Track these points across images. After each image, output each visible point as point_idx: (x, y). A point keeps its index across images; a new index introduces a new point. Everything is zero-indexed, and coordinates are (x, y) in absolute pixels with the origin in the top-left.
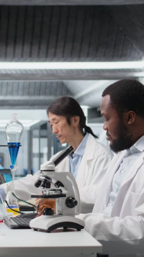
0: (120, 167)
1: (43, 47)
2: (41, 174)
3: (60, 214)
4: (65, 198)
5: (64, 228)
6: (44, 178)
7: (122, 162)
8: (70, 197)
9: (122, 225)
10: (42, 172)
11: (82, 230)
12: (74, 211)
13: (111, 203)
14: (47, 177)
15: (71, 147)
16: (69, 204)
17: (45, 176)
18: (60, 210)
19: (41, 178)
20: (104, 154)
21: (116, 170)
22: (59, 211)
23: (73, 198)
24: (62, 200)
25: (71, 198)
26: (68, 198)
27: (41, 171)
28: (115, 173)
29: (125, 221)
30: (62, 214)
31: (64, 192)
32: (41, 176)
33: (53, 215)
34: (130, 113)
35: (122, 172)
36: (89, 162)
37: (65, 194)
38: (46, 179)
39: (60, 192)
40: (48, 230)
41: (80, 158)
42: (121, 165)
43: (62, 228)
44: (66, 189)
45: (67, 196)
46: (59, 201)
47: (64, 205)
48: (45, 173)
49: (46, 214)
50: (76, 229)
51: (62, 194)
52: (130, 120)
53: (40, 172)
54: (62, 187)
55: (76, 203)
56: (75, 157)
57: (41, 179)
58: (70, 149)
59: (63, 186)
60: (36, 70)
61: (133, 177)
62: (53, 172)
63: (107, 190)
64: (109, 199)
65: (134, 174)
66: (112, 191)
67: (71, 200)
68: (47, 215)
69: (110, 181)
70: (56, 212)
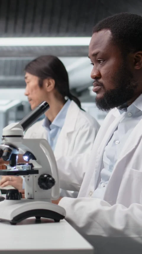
0: (113, 136)
1: (20, 22)
2: (4, 141)
3: (31, 199)
4: (38, 176)
5: (36, 217)
6: (8, 147)
7: (117, 129)
8: (45, 174)
9: (127, 216)
10: (4, 138)
11: (61, 220)
12: (51, 194)
13: (102, 184)
14: (11, 146)
15: (46, 104)
16: (44, 184)
17: (9, 143)
18: (31, 192)
19: (4, 147)
20: (87, 126)
21: (108, 141)
22: (28, 194)
23: (49, 176)
24: (34, 178)
25: (45, 176)
26: (42, 176)
27: (4, 136)
28: (107, 145)
29: (132, 210)
30: (33, 198)
31: (36, 166)
32: (2, 144)
33: (20, 199)
34: (137, 55)
35: (116, 142)
36: (69, 134)
37: (37, 169)
38: (11, 148)
39: (30, 166)
40: (12, 220)
41: (59, 130)
42: (114, 133)
43: (34, 218)
44: (39, 163)
45: (40, 173)
46: (29, 180)
47: (37, 186)
48: (9, 140)
49: (10, 198)
50: (53, 220)
51: (33, 169)
52: (137, 64)
53: (2, 138)
54: (34, 161)
55: (53, 182)
56: (53, 128)
57: (3, 149)
58: (45, 106)
59: (34, 158)
60: (12, 47)
61: (134, 147)
62: (20, 138)
63: (96, 168)
64: (99, 179)
65: (136, 144)
66: (104, 168)
67: (46, 178)
68: (12, 199)
69: (100, 155)
70: (24, 196)
